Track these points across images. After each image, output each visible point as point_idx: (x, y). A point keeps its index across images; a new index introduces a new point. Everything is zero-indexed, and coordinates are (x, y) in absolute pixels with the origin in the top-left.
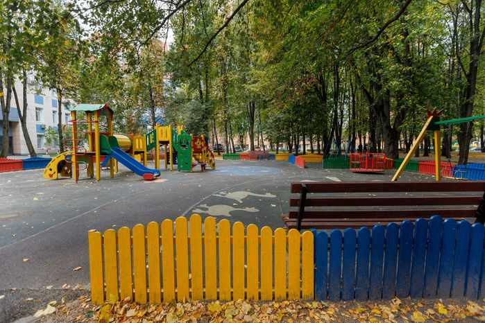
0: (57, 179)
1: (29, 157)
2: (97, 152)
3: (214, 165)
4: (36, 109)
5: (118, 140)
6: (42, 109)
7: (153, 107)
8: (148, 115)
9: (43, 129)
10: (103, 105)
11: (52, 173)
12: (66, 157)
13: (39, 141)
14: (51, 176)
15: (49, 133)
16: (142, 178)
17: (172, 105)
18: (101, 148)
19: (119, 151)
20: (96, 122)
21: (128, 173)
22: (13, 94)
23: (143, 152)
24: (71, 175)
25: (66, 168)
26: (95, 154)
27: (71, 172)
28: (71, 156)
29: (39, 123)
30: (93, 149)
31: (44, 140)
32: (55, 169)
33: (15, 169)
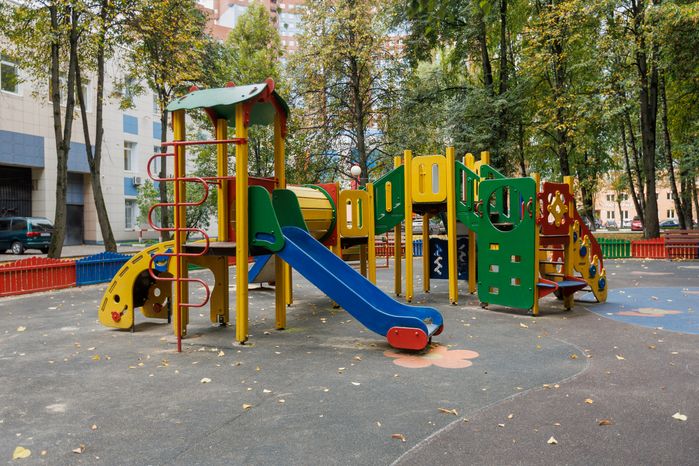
0: (134, 328)
1: (102, 250)
2: (240, 244)
3: (602, 285)
4: (126, 144)
5: (302, 204)
6: (136, 143)
7: (361, 120)
8: (348, 140)
9: (135, 186)
10: (261, 87)
11: (118, 307)
12: (156, 259)
13: (128, 213)
14: (117, 317)
15: (146, 196)
16: (384, 340)
17: (409, 109)
18: (252, 232)
19: (302, 239)
20: (240, 142)
21: (320, 305)
22: (77, 109)
23: (364, 241)
24: (170, 314)
25: (157, 292)
26: (232, 252)
27: (169, 304)
28: (166, 258)
29: (129, 174)
30: (230, 234)
31: (137, 212)
32: (127, 298)
33: (60, 284)
